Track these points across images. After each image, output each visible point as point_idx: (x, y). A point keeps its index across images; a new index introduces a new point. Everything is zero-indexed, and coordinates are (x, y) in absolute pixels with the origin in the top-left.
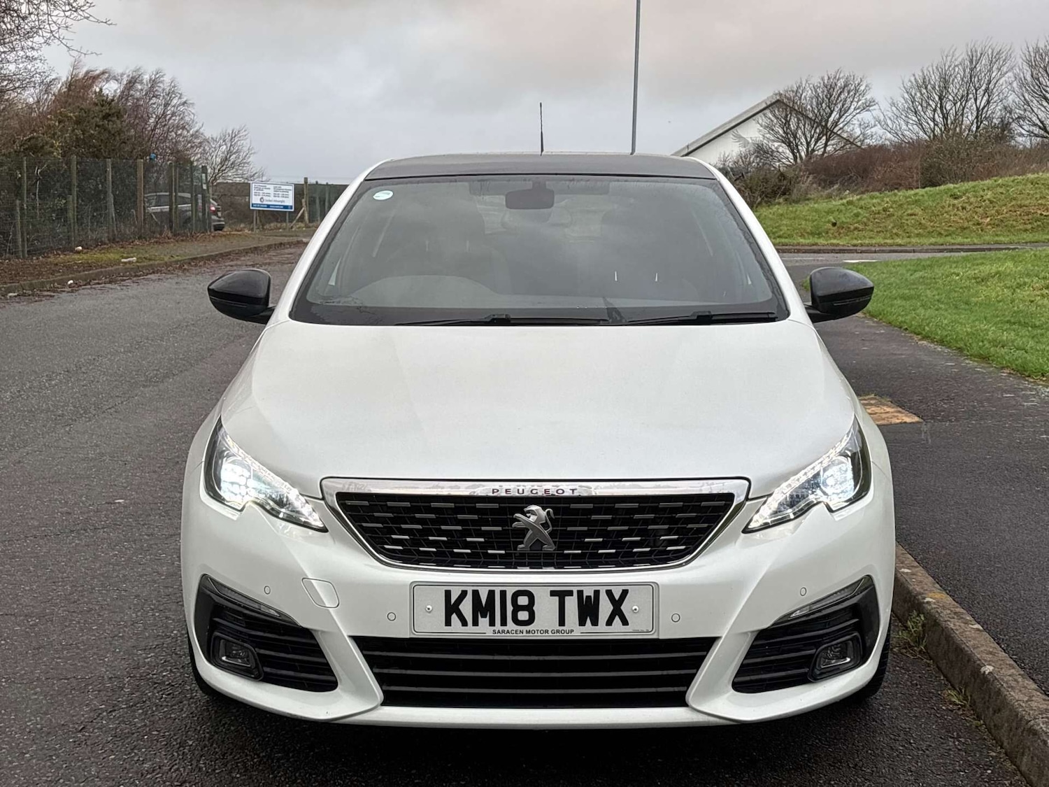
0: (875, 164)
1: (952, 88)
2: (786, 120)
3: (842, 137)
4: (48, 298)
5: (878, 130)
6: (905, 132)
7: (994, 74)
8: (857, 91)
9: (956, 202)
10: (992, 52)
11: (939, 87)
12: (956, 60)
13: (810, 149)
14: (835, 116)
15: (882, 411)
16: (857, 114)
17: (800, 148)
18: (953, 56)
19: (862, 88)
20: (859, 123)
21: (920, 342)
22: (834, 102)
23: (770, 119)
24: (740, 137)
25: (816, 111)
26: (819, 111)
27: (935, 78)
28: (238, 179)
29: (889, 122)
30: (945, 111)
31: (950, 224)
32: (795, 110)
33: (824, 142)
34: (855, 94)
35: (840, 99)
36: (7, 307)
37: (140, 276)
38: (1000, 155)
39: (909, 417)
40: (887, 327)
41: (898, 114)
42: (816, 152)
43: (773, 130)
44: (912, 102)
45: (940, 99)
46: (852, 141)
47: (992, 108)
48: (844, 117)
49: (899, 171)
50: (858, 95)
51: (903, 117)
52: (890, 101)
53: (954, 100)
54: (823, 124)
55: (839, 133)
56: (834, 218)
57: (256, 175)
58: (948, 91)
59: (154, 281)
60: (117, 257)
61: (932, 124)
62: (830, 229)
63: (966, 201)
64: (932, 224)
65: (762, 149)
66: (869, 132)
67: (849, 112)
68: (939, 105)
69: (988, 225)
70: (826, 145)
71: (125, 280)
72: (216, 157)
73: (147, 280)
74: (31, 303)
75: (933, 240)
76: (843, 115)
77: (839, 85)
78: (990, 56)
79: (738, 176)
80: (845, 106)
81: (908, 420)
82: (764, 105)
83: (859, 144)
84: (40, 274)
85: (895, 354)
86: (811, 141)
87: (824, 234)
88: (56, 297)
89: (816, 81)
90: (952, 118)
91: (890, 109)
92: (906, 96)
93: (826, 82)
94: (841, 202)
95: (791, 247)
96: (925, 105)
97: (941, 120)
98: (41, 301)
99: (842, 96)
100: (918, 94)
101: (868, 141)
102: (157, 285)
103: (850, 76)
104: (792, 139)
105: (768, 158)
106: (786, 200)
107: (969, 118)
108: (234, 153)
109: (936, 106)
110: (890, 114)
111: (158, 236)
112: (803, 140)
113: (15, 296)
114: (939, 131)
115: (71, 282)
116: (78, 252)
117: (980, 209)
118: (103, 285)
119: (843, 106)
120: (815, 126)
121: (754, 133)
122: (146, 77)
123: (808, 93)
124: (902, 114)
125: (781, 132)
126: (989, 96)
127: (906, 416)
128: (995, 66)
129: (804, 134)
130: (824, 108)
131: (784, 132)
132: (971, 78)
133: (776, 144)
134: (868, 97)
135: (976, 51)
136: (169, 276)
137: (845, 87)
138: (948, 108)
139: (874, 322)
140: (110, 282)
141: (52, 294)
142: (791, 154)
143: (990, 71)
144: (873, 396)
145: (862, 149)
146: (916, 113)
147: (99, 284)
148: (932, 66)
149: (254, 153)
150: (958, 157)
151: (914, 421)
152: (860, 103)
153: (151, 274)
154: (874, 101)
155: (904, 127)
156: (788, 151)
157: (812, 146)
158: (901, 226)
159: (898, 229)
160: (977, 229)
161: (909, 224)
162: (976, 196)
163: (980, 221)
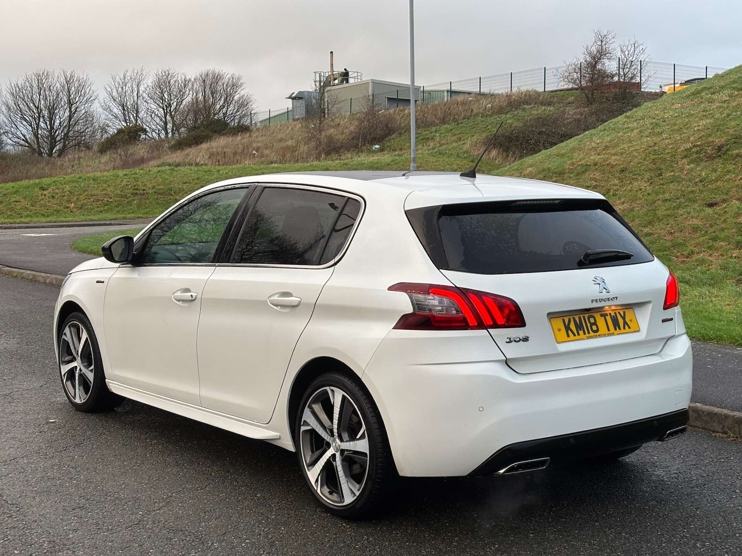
9: (45, 192)
31: (47, 208)
63: (52, 192)
64: (34, 208)
69: (74, 208)
117: (65, 197)
158: (12, 210)
159: (11, 212)
160: (68, 211)
161: (18, 208)
162: (58, 189)
163: (68, 205)
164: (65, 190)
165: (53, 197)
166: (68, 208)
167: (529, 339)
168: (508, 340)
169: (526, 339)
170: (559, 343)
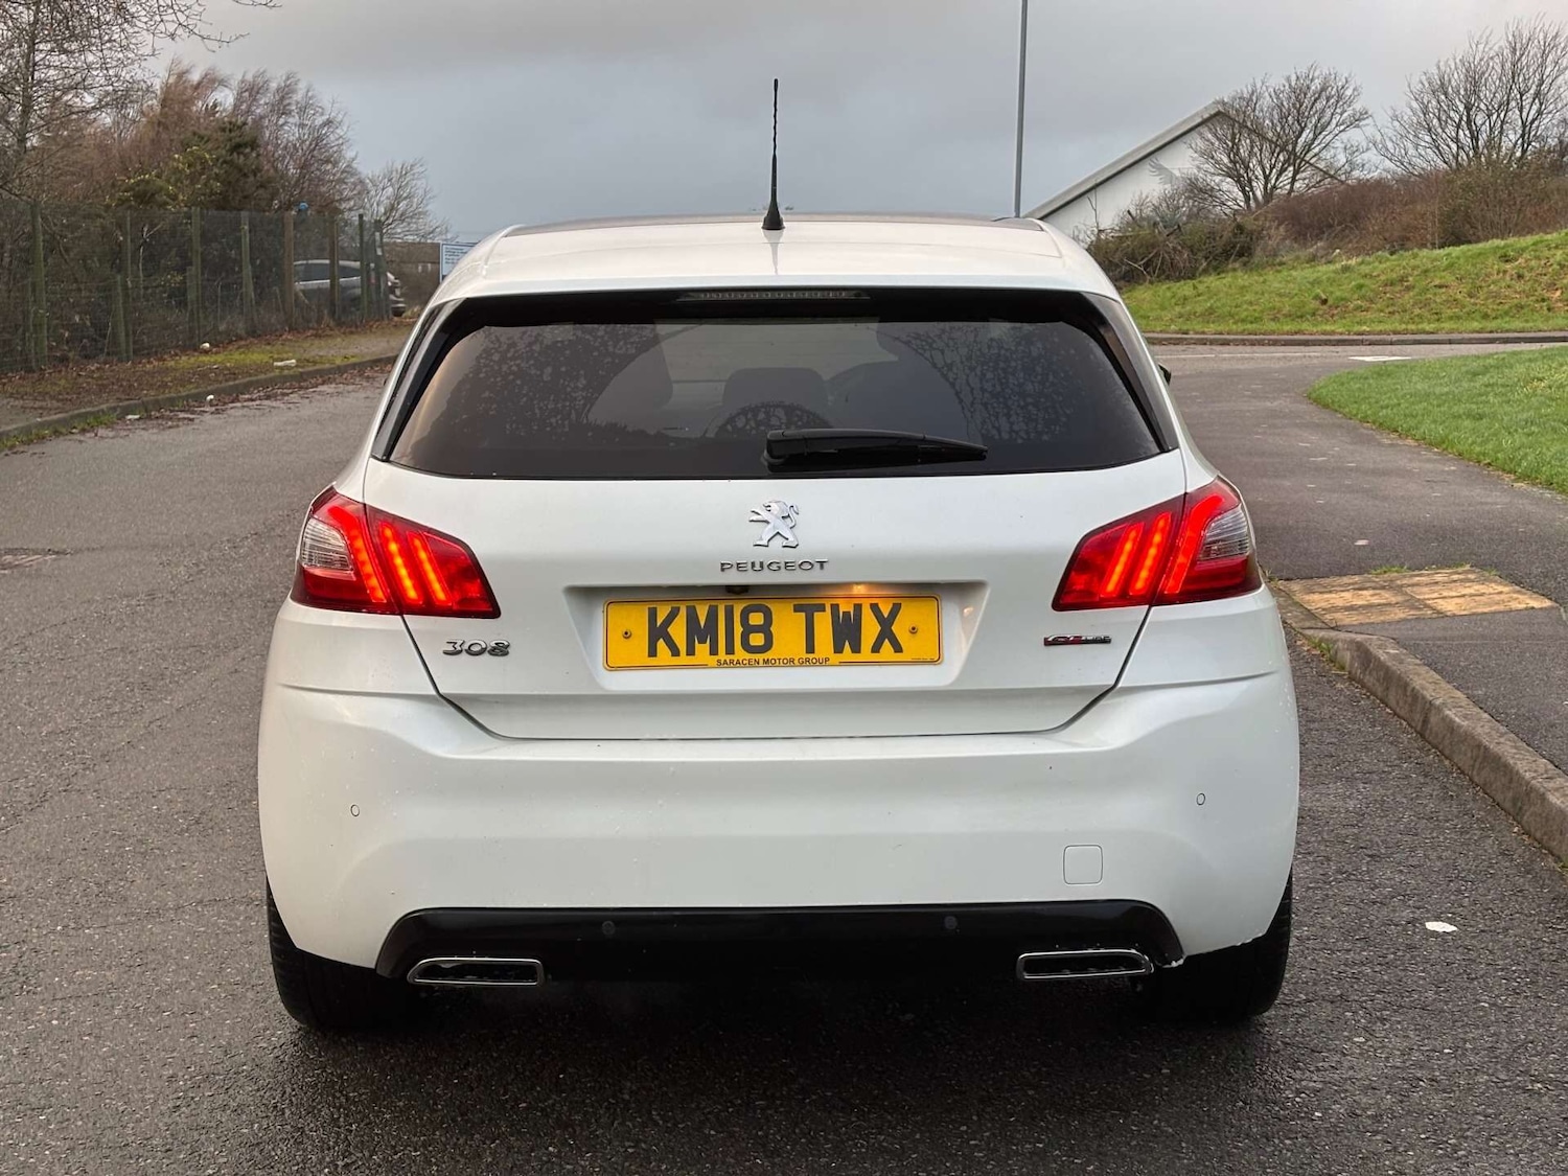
0: (1369, 209)
1: (1485, 93)
2: (1234, 143)
3: (1317, 168)
4: (186, 422)
5: (1372, 156)
6: (1414, 159)
7: (1549, 70)
8: (1340, 97)
9: (1508, 266)
10: (1545, 38)
11: (1466, 90)
12: (1491, 49)
13: (1269, 185)
14: (1307, 135)
15: (1491, 591)
16: (1340, 132)
17: (1254, 184)
18: (1487, 43)
19: (1348, 92)
20: (1343, 146)
21: (1515, 485)
22: (1306, 114)
23: (1208, 140)
24: (1160, 169)
25: (1278, 129)
26: (1283, 128)
27: (1457, 79)
28: (412, 237)
29: (1390, 145)
30: (1474, 128)
31: (1498, 301)
32: (1247, 127)
33: (1290, 175)
34: (1338, 102)
35: (1314, 110)
36: (131, 435)
37: (307, 388)
38: (1558, 194)
39: (1535, 599)
40: (1456, 460)
41: (1403, 132)
42: (1279, 191)
43: (1213, 158)
44: (1425, 115)
45: (1468, 108)
46: (1332, 173)
47: (1545, 122)
48: (1321, 137)
49: (1405, 219)
50: (1341, 103)
51: (1411, 137)
52: (1390, 113)
53: (1488, 109)
54: (1290, 147)
55: (1312, 161)
56: (1324, 292)
57: (438, 230)
58: (1479, 97)
59: (331, 395)
60: (266, 358)
61: (1454, 146)
62: (1318, 310)
63: (1523, 265)
64: (1472, 300)
65: (1196, 187)
66: (1358, 160)
67: (1329, 128)
68: (1465, 118)
69: (1557, 301)
70: (1294, 180)
71: (287, 394)
72: (378, 205)
73: (320, 393)
74: (164, 429)
75: (1476, 325)
76: (1320, 133)
77: (1313, 88)
78: (1542, 43)
79: (1171, 230)
80: (1323, 121)
81: (1536, 604)
82: (1199, 120)
83: (1343, 178)
84: (164, 386)
85: (1487, 503)
86: (1270, 173)
87: (1309, 317)
88: (197, 421)
89: (1277, 81)
90: (1486, 138)
91: (1389, 125)
92: (1415, 105)
93: (1293, 84)
94: (1332, 267)
95: (1262, 337)
96: (1444, 118)
97: (1469, 140)
98: (178, 426)
99: (1318, 106)
100: (1434, 103)
101: (1356, 173)
102: (338, 401)
103: (1330, 74)
104: (1242, 171)
105: (1206, 199)
106: (1245, 264)
107: (1512, 137)
108: (405, 198)
109: (1461, 119)
110: (1391, 133)
111: (316, 326)
112: (1259, 172)
113: (137, 420)
114: (1465, 157)
115: (211, 397)
116: (206, 352)
117: (1546, 278)
118: (258, 402)
119: (1319, 120)
120: (1277, 150)
121: (1184, 162)
122: (274, 85)
123: (1266, 102)
124: (1409, 132)
125: (1226, 160)
126: (1541, 104)
127: (1531, 598)
128: (1550, 57)
129: (1260, 162)
130: (1291, 123)
131: (1231, 161)
132: (1513, 78)
133: (1217, 179)
134: (1358, 106)
135: (1521, 36)
136: (351, 387)
137: (1322, 91)
138: (1479, 122)
139: (1435, 453)
140: (268, 398)
141: (191, 416)
142: (1240, 193)
143: (1542, 65)
144: (1467, 567)
145: (1348, 185)
146: (1430, 130)
147: (252, 400)
148: (1455, 59)
149: (434, 197)
150: (1495, 198)
151: (1544, 605)
152: (1345, 115)
153: (323, 384)
154: (1366, 113)
155: (1412, 151)
156: (1236, 190)
157: (1273, 182)
158: (1426, 304)
159: (1420, 309)
160: (1541, 307)
161: (1438, 301)
162: (1538, 258)
163: (1547, 295)
164: (1552, 261)
165: (1520, 277)
166: (1543, 300)
167: (509, 650)
168: (450, 648)
169: (500, 650)
170: (612, 669)
